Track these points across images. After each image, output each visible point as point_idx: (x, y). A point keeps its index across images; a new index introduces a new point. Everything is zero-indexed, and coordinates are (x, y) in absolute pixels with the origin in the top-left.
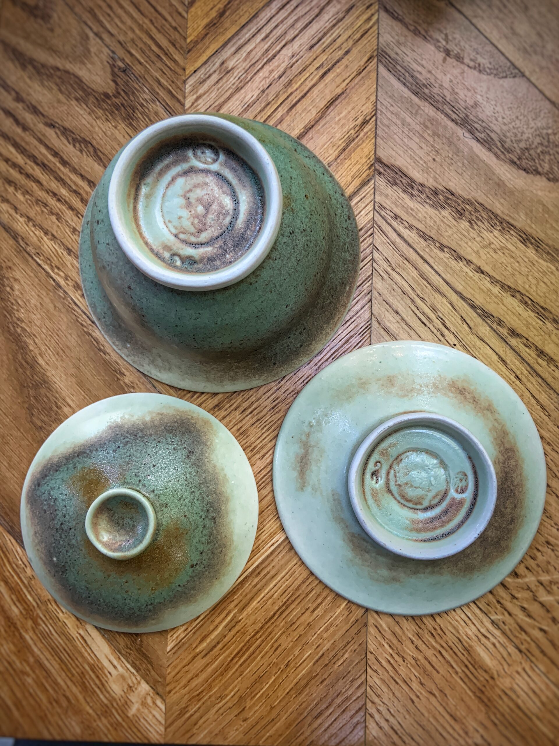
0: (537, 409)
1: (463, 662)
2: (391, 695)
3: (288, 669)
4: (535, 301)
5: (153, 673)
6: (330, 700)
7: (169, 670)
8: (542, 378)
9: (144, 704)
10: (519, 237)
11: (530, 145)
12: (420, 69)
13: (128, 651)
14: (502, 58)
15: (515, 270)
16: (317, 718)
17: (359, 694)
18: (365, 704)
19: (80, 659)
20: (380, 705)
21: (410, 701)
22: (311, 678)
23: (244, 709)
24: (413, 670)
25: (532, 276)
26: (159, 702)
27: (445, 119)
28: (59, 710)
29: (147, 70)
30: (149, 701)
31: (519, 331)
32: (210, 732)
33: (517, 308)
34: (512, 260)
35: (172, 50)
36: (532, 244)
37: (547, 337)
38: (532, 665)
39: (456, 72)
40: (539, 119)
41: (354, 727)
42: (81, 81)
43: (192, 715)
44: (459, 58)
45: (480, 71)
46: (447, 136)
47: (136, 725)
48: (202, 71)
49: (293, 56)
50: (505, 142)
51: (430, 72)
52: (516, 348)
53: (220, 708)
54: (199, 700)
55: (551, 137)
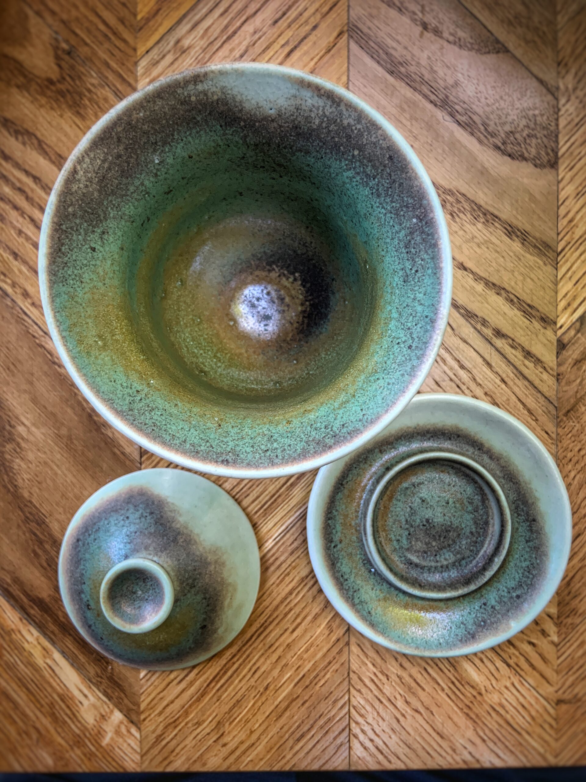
0: (523, 414)
1: (449, 678)
2: (376, 714)
3: (268, 692)
4: (521, 298)
5: (126, 701)
6: (311, 722)
7: (143, 698)
8: (529, 381)
9: (118, 732)
10: (505, 230)
11: (515, 128)
12: (394, 45)
13: (99, 679)
14: (485, 31)
15: (501, 266)
16: (299, 740)
17: (341, 715)
18: (349, 724)
19: (49, 690)
20: (364, 725)
21: (395, 720)
22: (292, 700)
23: (222, 735)
24: (398, 688)
25: (518, 271)
26: (133, 730)
27: (423, 100)
28: (29, 742)
29: (94, 53)
30: (123, 730)
31: (504, 331)
32: (188, 759)
33: (503, 307)
34: (497, 254)
35: (121, 28)
36: (517, 236)
37: (534, 336)
38: (521, 679)
39: (434, 47)
40: (525, 98)
41: (338, 749)
42: (22, 66)
43: (168, 743)
44: (437, 32)
45: (460, 47)
46: (426, 119)
47: (111, 754)
48: (155, 51)
49: (255, 32)
50: (488, 125)
51: (406, 48)
52: (502, 350)
53: (198, 734)
54: (176, 727)
55: (539, 119)
